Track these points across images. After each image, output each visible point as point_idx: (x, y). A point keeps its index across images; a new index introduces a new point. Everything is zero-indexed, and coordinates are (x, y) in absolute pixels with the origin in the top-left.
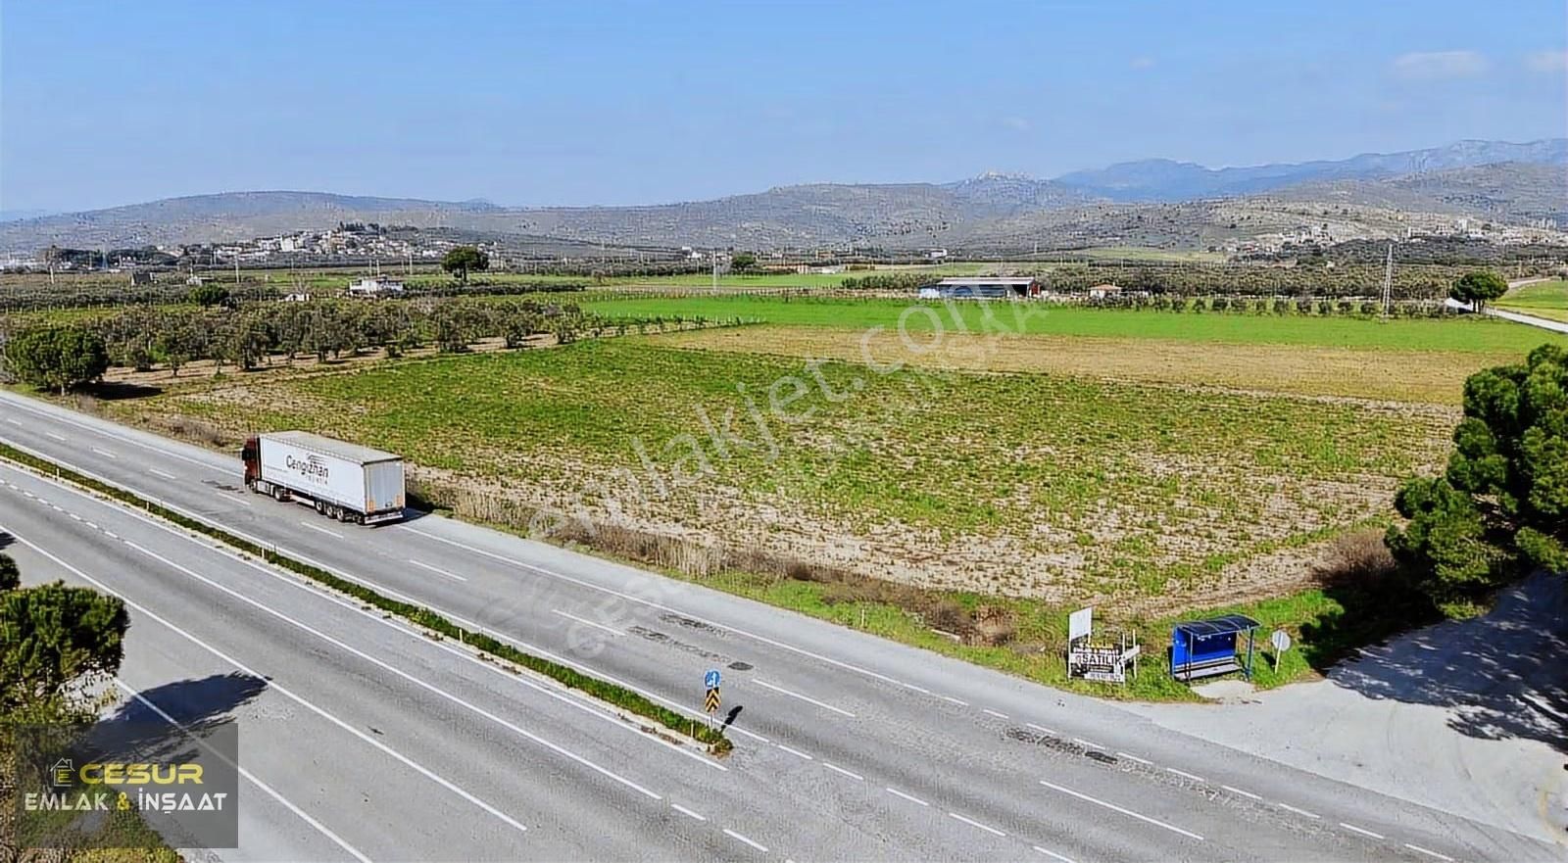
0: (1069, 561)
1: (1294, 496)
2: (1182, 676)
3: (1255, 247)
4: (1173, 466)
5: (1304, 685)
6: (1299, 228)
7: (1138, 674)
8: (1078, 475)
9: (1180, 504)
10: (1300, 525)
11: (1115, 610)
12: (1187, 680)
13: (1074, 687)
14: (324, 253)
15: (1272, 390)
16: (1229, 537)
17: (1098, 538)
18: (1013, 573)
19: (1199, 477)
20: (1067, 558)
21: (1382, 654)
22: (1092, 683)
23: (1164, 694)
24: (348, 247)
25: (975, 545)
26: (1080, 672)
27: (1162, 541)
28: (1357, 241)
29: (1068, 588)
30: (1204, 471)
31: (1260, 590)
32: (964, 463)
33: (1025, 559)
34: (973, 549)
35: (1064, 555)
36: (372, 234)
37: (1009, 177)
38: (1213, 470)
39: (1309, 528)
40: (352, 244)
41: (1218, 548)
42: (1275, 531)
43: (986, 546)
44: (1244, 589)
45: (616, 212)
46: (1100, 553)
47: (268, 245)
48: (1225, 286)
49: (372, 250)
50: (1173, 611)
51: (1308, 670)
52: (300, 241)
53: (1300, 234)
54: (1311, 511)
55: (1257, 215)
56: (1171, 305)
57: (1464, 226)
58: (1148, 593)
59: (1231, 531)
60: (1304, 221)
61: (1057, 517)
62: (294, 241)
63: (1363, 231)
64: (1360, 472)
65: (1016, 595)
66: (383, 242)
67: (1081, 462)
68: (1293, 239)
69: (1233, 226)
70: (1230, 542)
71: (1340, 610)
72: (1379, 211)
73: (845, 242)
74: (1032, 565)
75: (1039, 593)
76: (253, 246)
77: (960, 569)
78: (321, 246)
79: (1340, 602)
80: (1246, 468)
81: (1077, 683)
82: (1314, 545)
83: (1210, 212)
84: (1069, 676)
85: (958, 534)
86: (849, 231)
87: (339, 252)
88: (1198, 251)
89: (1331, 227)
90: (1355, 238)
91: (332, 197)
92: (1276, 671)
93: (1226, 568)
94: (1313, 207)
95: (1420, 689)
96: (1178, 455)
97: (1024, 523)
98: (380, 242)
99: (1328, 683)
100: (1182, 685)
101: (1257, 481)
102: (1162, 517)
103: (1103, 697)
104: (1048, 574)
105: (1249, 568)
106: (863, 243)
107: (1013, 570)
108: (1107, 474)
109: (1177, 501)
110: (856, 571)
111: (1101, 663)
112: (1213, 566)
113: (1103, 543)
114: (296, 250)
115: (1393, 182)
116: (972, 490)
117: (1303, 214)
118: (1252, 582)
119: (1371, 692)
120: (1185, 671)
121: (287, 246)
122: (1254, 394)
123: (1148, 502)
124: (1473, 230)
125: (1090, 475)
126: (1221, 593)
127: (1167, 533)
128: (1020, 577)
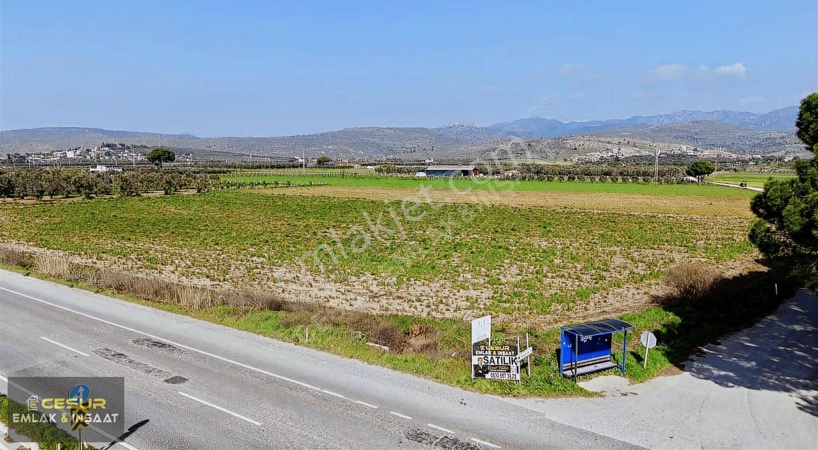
0: (482, 294)
1: (628, 256)
2: (569, 373)
3: (586, 159)
4: (551, 243)
5: (669, 378)
6: (607, 150)
7: (532, 373)
8: (492, 247)
9: (557, 261)
10: (636, 271)
11: (515, 325)
12: (573, 376)
13: (476, 386)
14: (91, 158)
15: (605, 210)
16: (591, 279)
17: (503, 280)
18: (441, 302)
19: (568, 247)
20: (482, 293)
21: (720, 351)
22: (492, 381)
23: (555, 391)
24: (106, 155)
25: (419, 286)
26: (481, 372)
27: (547, 281)
28: (635, 156)
29: (481, 311)
30: (571, 245)
31: (618, 310)
32: (422, 243)
33: (452, 294)
34: (417, 288)
35: (480, 291)
36: (121, 149)
37: (465, 125)
38: (576, 245)
39: (642, 273)
40: (108, 154)
41: (585, 285)
42: (620, 275)
43: (427, 287)
44: (606, 309)
45: (260, 140)
46: (504, 289)
47: (59, 154)
48: (573, 171)
49: (120, 157)
50: (557, 325)
51: (669, 365)
52: (78, 152)
53: (608, 152)
54: (640, 264)
55: (587, 143)
56: (547, 179)
57: (685, 149)
58: (538, 313)
59: (592, 276)
60: (609, 146)
61: (477, 270)
62: (74, 152)
63: (637, 152)
64: (664, 245)
65: (441, 316)
66: (127, 153)
67: (495, 242)
68: (604, 155)
69: (575, 149)
70: (592, 281)
71: (678, 320)
72: (644, 142)
73: (382, 156)
74: (457, 297)
75: (458, 315)
76: (50, 155)
77: (405, 301)
78: (90, 155)
79: (677, 314)
80: (596, 244)
81: (480, 382)
82: (648, 282)
83: (564, 142)
84: (473, 377)
85: (409, 280)
86: (384, 151)
87: (101, 158)
88: (559, 160)
89: (622, 149)
90: (634, 154)
91: (102, 131)
92: (645, 367)
93: (592, 296)
94: (613, 140)
95: (760, 377)
96: (554, 238)
97: (455, 273)
98: (125, 153)
99: (687, 374)
100: (569, 381)
101: (604, 250)
102: (545, 268)
103: (501, 394)
104: (467, 303)
105: (607, 296)
106: (391, 157)
107: (441, 301)
108: (510, 247)
109: (556, 260)
110: (328, 305)
111: (500, 364)
112: (583, 296)
113: (506, 283)
114: (75, 157)
115: (650, 129)
116: (424, 256)
117: (609, 143)
118: (611, 304)
119: (721, 381)
120: (571, 369)
121: (70, 155)
122: (595, 211)
123: (537, 260)
124: (689, 151)
125: (500, 247)
126: (590, 312)
127: (550, 277)
128: (447, 305)
